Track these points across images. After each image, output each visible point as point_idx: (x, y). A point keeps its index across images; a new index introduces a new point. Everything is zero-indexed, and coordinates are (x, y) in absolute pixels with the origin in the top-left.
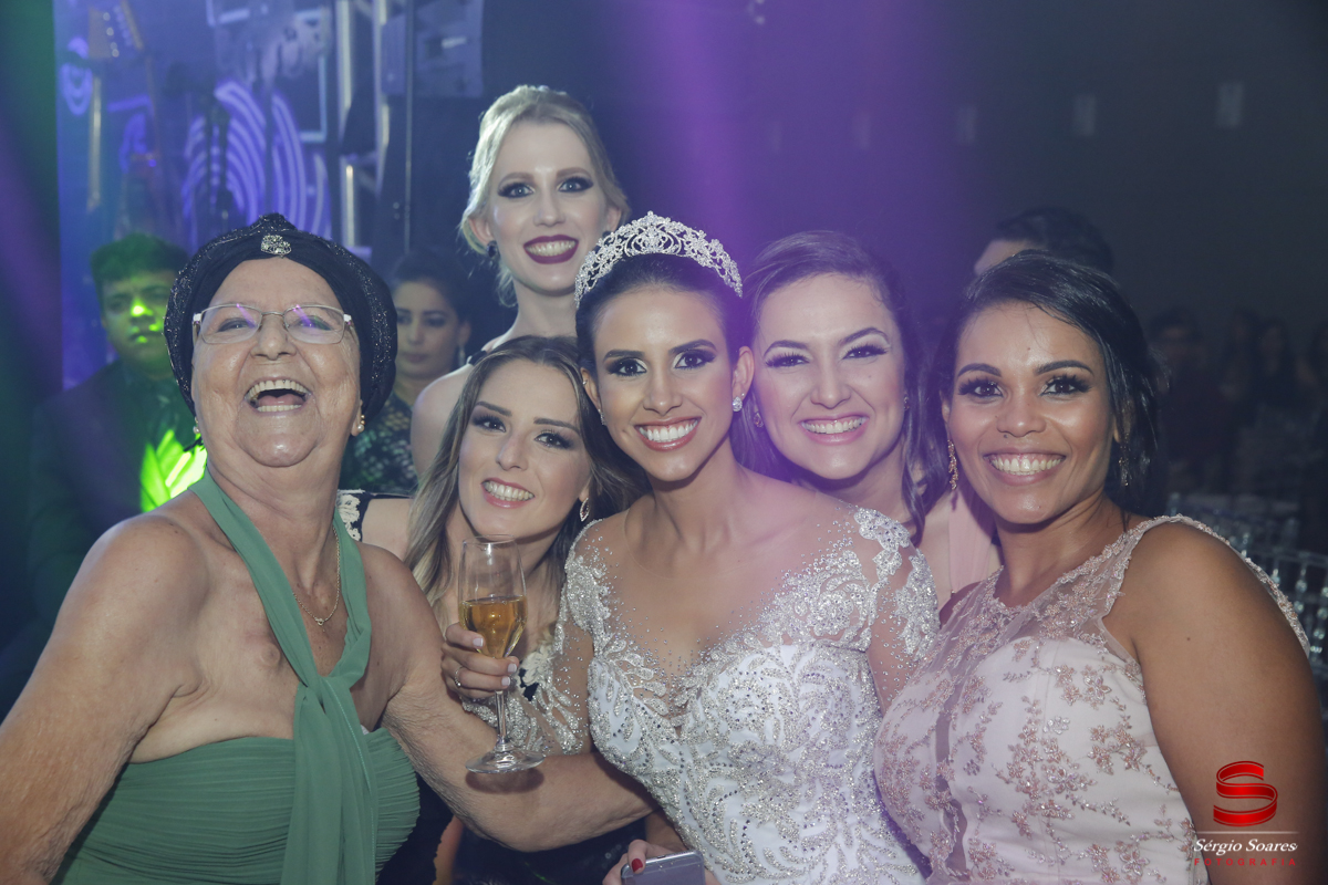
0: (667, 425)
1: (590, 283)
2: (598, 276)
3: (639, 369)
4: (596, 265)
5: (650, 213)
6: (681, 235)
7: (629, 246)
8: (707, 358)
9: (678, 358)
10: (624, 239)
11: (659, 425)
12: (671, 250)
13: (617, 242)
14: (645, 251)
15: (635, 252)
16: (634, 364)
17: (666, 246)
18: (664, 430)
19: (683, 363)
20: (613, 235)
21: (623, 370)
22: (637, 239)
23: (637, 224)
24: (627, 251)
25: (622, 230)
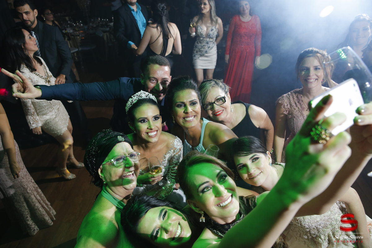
0: (153, 132)
1: (131, 104)
2: (133, 103)
3: (146, 121)
4: (132, 101)
5: (141, 90)
6: (148, 95)
7: (139, 97)
8: (158, 118)
9: (153, 118)
10: (137, 95)
11: (151, 132)
12: (147, 97)
13: (136, 96)
14: (142, 98)
15: (141, 98)
16: (145, 120)
17: (147, 96)
18: (152, 133)
19: (154, 119)
20: (135, 95)
21: (142, 122)
22: (140, 96)
23: (139, 93)
24: (139, 98)
25: (136, 94)
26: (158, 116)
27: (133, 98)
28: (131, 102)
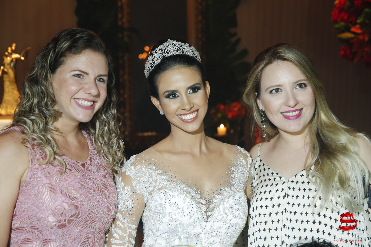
0: (189, 114)
1: (152, 67)
2: (155, 64)
3: (177, 96)
4: (153, 60)
5: (169, 39)
8: (199, 88)
9: (189, 90)
10: (162, 50)
11: (186, 114)
12: (179, 52)
13: (160, 52)
14: (170, 54)
15: (167, 55)
16: (175, 94)
17: (177, 51)
19: (191, 92)
20: (157, 49)
21: (171, 97)
22: (166, 50)
23: (165, 44)
24: (164, 54)
25: (160, 47)
26: (197, 85)
27: (155, 55)
28: (152, 62)
